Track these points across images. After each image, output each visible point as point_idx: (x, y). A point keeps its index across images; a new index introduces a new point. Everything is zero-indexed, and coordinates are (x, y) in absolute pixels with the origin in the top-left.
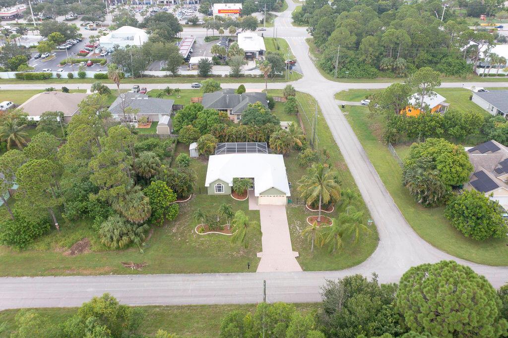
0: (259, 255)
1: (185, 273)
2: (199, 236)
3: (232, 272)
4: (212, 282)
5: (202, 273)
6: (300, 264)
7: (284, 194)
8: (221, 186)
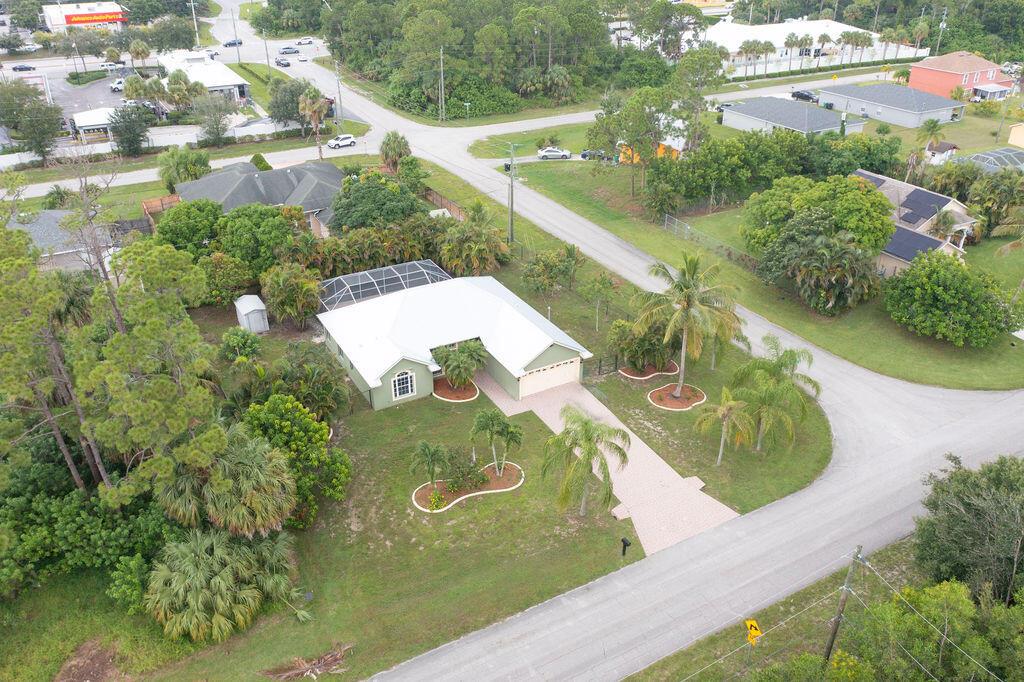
0: (619, 512)
1: (476, 628)
2: (439, 519)
3: (593, 578)
4: (569, 623)
5: (522, 610)
6: (723, 499)
7: (577, 354)
8: (407, 378)
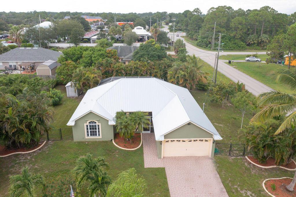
7: (211, 136)
8: (96, 126)
